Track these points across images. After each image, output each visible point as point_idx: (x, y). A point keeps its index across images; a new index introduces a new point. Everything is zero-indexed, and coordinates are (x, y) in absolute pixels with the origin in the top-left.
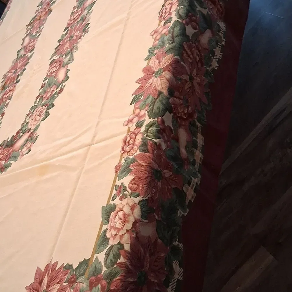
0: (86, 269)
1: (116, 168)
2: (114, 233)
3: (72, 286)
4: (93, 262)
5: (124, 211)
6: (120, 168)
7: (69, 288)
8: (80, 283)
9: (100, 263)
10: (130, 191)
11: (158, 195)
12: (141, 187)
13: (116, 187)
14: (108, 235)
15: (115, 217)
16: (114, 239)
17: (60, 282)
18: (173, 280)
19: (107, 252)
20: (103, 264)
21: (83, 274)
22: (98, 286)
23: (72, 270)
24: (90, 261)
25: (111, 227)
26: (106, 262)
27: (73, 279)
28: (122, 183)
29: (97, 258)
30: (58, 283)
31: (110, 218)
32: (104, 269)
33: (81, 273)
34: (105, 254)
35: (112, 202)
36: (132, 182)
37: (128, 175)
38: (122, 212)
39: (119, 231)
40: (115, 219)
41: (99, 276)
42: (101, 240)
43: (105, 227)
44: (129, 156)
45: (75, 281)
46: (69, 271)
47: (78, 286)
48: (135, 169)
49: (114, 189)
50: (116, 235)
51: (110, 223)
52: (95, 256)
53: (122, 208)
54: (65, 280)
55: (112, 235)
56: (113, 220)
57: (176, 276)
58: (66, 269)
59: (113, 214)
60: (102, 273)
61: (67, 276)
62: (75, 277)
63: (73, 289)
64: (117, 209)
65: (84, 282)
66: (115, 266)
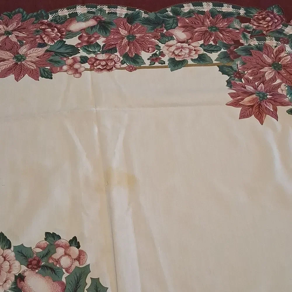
0: (227, 66)
1: (131, 71)
2: (194, 52)
3: (242, 74)
4: (219, 62)
5: (174, 50)
6: (131, 67)
7: (245, 76)
8: (238, 67)
9: (219, 56)
10: (156, 51)
11: (147, 35)
12: (150, 46)
13: (152, 64)
14: (196, 57)
15: (180, 55)
16: (199, 51)
17: (244, 87)
18: (196, 9)
19: (210, 52)
20: (219, 52)
21: (231, 67)
22: (235, 51)
23: (231, 79)
24: (220, 65)
25: (190, 56)
26: (217, 51)
27: (238, 75)
28: (148, 59)
29: (215, 60)
30: (245, 88)
31: (181, 60)
32: (222, 50)
33: (230, 70)
34: (212, 53)
35: (167, 63)
36: (148, 51)
37: (140, 56)
38: (175, 52)
39: (191, 49)
40: (182, 55)
41: (229, 53)
42: (201, 62)
43: (190, 62)
44: (120, 61)
45: (238, 73)
46: (232, 81)
47: (241, 68)
48: (135, 52)
49: (154, 65)
50: (195, 50)
51: (185, 59)
52: (214, 62)
53: (172, 52)
54: (241, 82)
55: (196, 53)
56: (182, 57)
57: (192, 8)
58: (231, 86)
59: (177, 59)
60: (226, 51)
61: (237, 82)
62: (235, 74)
63: (244, 72)
64: (173, 57)
65: (236, 64)
66: (217, 45)
